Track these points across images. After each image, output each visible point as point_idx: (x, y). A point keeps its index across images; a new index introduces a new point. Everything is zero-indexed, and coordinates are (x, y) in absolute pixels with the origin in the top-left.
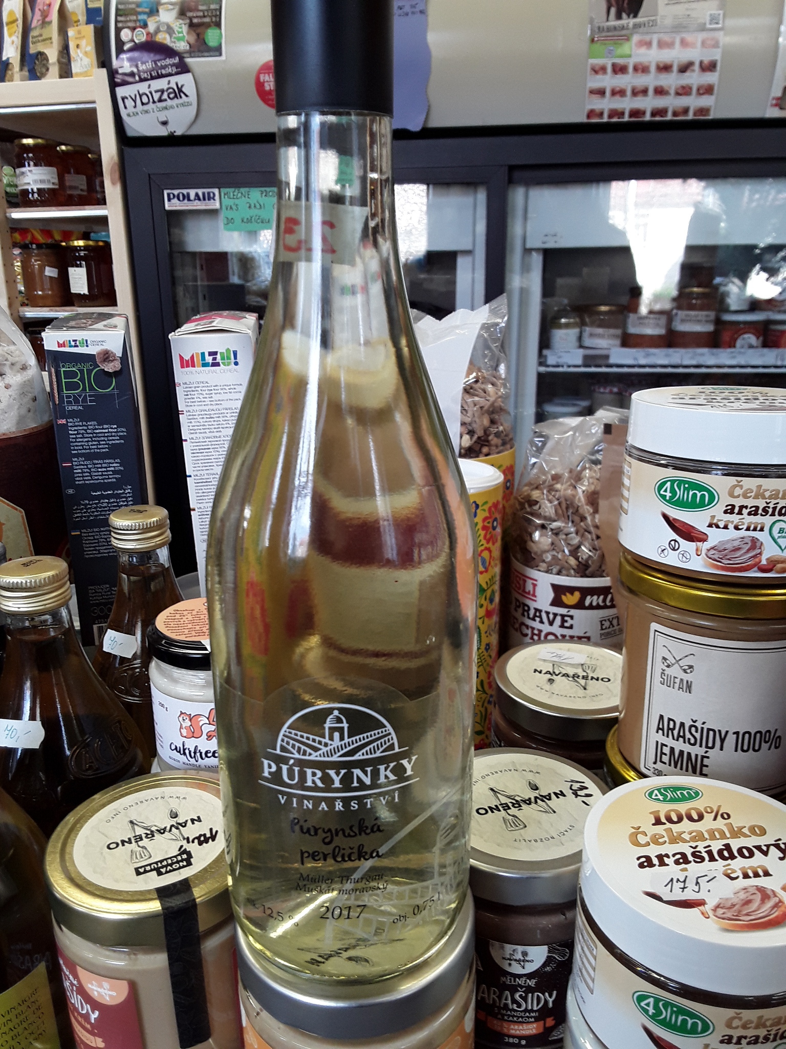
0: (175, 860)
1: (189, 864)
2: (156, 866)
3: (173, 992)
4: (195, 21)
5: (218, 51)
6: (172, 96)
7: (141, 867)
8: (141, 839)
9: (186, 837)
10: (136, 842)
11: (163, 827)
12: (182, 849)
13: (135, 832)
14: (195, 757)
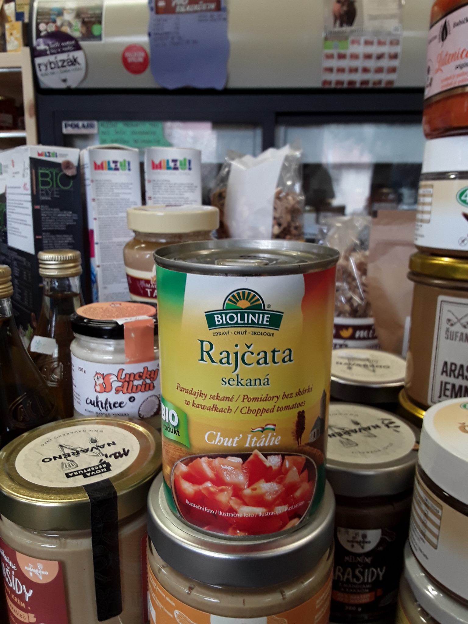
0: (97, 468)
1: (109, 470)
2: (82, 472)
3: (95, 571)
4: (86, 20)
5: (99, 38)
6: (70, 63)
7: (70, 473)
8: (69, 455)
9: (105, 454)
10: (65, 457)
11: (86, 448)
12: (102, 461)
13: (64, 451)
14: (105, 407)
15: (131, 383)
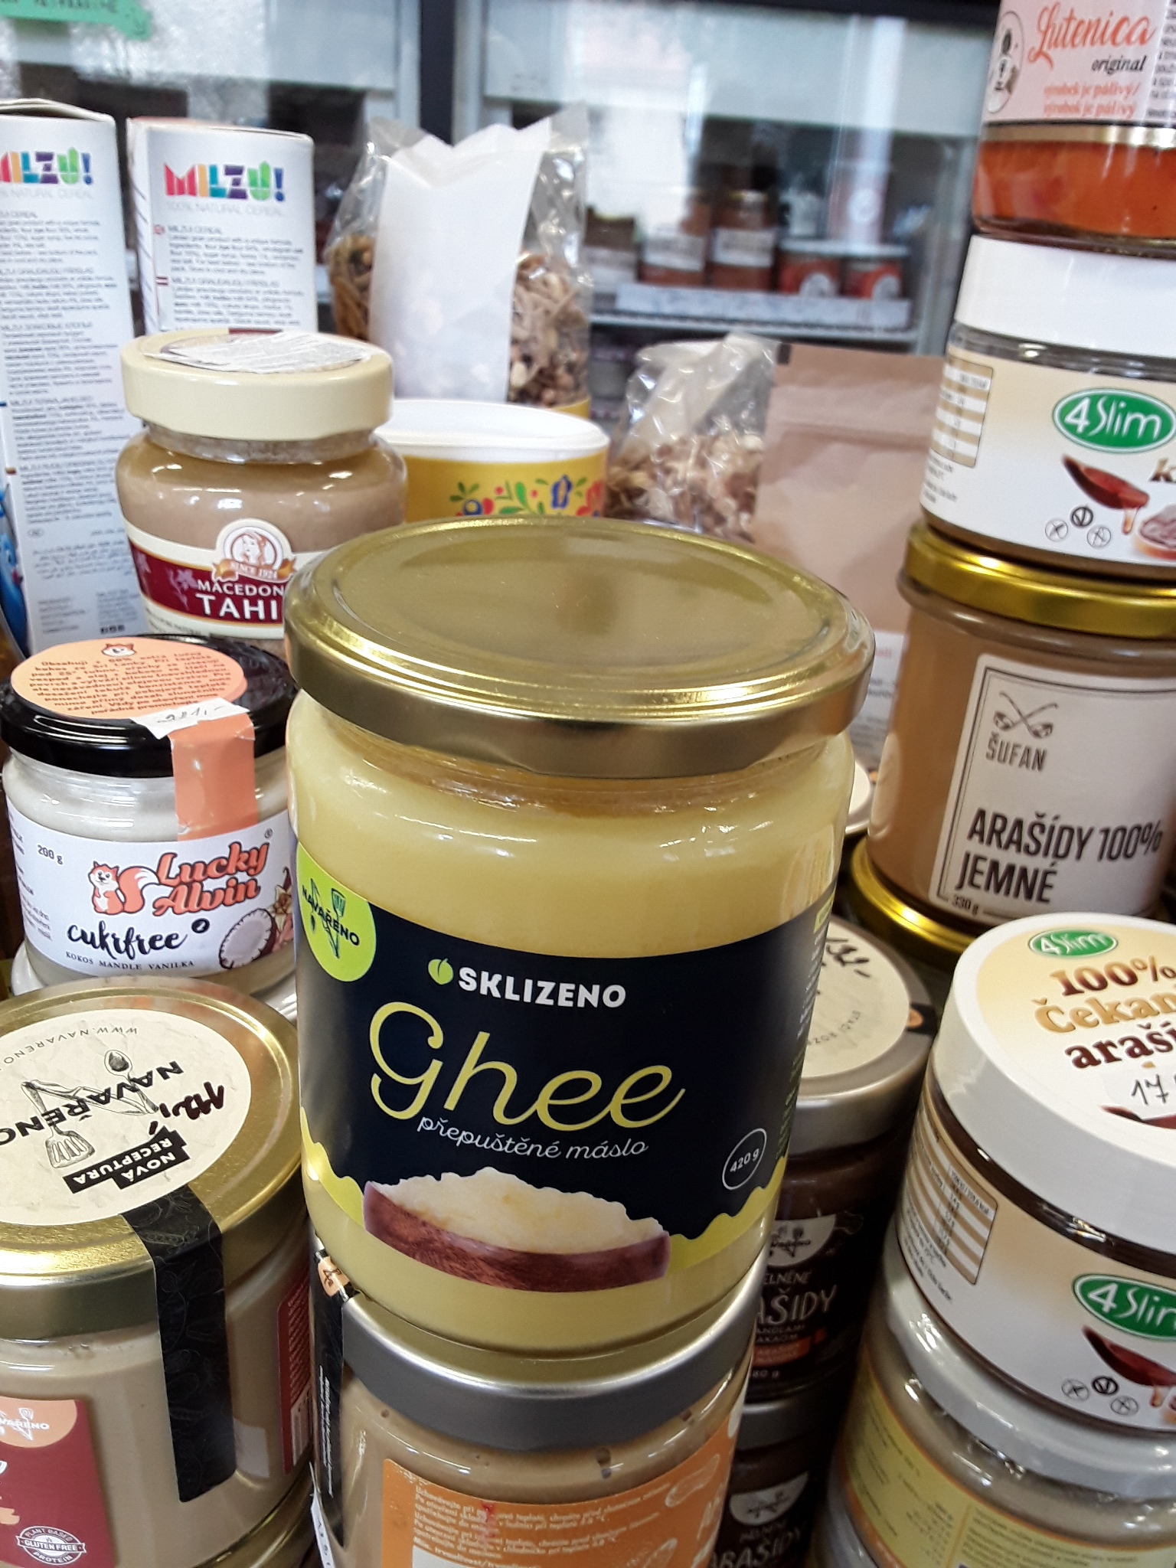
0: (149, 1152)
1: (182, 1157)
2: (110, 1170)
3: (170, 1405)
7: (78, 1175)
8: (62, 1118)
9: (158, 1105)
10: (50, 1125)
11: (103, 1091)
12: (158, 1130)
13: (42, 1104)
14: (127, 950)
15: (197, 886)
